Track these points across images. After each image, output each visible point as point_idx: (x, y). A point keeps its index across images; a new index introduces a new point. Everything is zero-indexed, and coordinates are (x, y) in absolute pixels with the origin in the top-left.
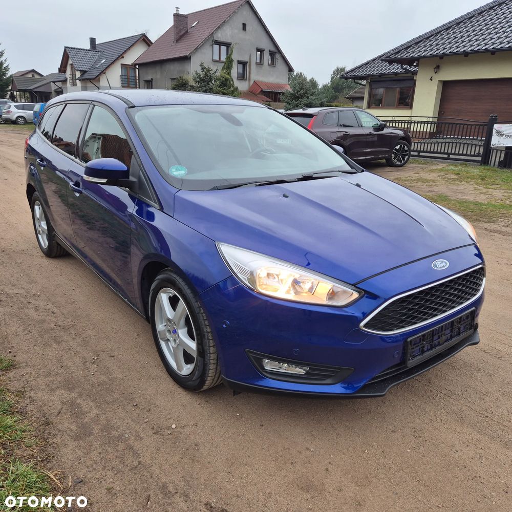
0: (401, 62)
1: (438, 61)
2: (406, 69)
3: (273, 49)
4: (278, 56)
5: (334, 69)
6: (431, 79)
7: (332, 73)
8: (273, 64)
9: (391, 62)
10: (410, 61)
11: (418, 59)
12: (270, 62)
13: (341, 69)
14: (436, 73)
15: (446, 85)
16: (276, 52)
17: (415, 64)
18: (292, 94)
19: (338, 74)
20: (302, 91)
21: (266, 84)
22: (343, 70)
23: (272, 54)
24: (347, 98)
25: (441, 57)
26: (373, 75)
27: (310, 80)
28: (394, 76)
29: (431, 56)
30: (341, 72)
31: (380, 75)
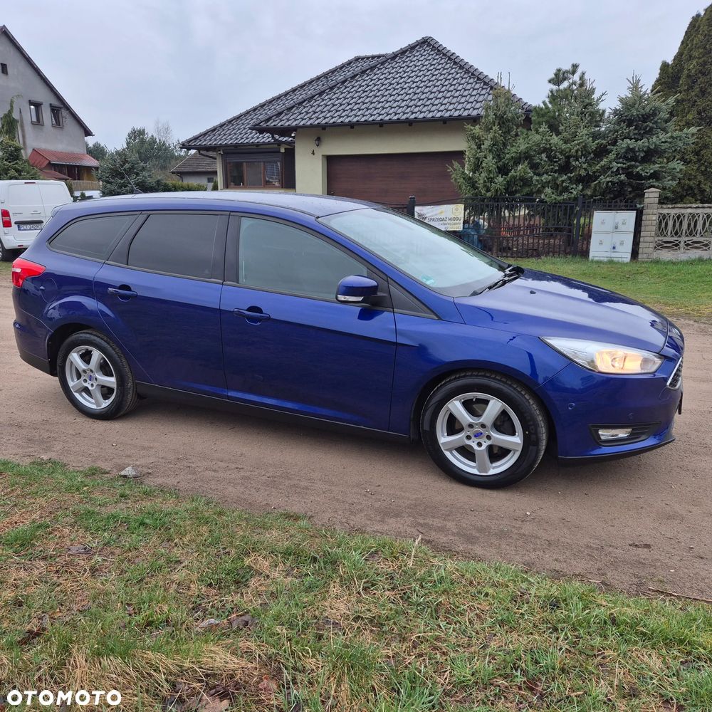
0: (273, 131)
1: (320, 132)
2: (276, 140)
3: (56, 103)
4: (64, 113)
5: (129, 130)
6: (313, 153)
7: (126, 136)
8: (58, 123)
9: (261, 131)
10: (285, 131)
11: (296, 129)
12: (54, 122)
13: (139, 131)
14: (318, 146)
15: (330, 160)
16: (61, 108)
17: (293, 135)
18: (111, 169)
19: (135, 137)
20: (127, 166)
21: (54, 154)
22: (142, 133)
23: (55, 111)
24: (173, 173)
25: (324, 127)
26: (226, 145)
27: (94, 146)
28: (255, 147)
29: (312, 126)
30: (139, 136)
31: (237, 146)
